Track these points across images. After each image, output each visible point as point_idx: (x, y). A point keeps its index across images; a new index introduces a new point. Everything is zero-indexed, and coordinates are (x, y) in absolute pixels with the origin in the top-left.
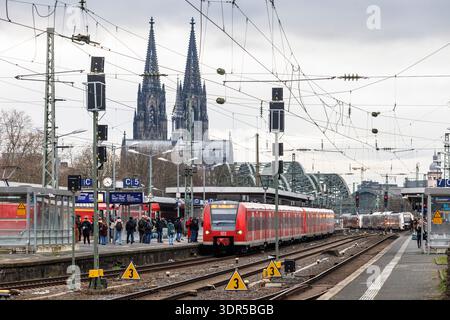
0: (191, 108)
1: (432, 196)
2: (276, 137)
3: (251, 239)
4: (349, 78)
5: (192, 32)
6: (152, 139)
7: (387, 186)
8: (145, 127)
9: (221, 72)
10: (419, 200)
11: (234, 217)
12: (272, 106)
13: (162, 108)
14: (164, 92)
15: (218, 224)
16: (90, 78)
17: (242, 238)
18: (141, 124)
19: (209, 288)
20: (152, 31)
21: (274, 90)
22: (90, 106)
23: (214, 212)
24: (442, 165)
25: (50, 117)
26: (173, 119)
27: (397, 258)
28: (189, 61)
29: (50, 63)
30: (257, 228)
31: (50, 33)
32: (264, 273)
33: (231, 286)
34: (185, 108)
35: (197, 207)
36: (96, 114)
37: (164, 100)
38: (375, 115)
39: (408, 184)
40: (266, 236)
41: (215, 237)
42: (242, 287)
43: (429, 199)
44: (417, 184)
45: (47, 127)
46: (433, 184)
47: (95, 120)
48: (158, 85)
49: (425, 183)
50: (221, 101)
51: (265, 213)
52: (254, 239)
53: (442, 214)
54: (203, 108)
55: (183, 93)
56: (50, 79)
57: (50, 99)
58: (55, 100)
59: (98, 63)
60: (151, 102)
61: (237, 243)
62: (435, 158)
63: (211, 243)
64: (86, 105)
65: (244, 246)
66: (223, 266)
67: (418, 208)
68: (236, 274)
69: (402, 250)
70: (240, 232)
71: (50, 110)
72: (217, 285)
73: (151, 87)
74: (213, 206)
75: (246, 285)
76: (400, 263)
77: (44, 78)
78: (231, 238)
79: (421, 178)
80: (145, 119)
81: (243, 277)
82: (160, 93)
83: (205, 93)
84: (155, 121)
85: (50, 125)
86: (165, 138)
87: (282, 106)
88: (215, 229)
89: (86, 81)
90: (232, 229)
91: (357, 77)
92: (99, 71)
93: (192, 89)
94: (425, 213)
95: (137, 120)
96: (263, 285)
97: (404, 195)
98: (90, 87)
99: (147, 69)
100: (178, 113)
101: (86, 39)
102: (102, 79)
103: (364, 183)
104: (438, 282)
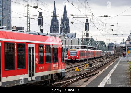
0: (65, 25)
1: (127, 46)
2: (87, 32)
3: (80, 58)
4: (105, 16)
5: (65, 5)
6: (55, 33)
7: (116, 44)
8: (53, 30)
9: (72, 15)
10: (124, 47)
11: (76, 53)
12: (86, 24)
13: (58, 25)
14: (58, 21)
15: (72, 54)
16: (39, 17)
17: (78, 58)
18: (52, 29)
19: (70, 71)
20: (55, 5)
21: (86, 20)
22: (39, 24)
23: (71, 51)
24: (130, 38)
25: (28, 27)
26: (60, 27)
27: (119, 63)
28: (64, 13)
29: (28, 14)
30: (82, 55)
31: (28, 6)
32: (84, 67)
33: (76, 70)
34: (63, 25)
35: (67, 50)
36: (40, 26)
37: (58, 22)
38: (112, 26)
39: (121, 43)
40: (84, 57)
41: (71, 58)
42: (79, 71)
43: (127, 47)
44: (124, 43)
45: (28, 30)
46: (128, 43)
47: (40, 28)
48: (57, 19)
49: (126, 43)
50: (72, 23)
51: (84, 51)
52: (81, 58)
53: (130, 51)
54: (68, 25)
55: (63, 21)
56: (28, 18)
57: (29, 23)
58: (30, 23)
59: (40, 13)
60: (55, 23)
61: (77, 59)
62: (128, 37)
63: (70, 59)
64: (38, 24)
65: (79, 60)
66: (74, 65)
67: (124, 50)
68: (77, 67)
69: (120, 60)
70: (78, 56)
71: (28, 26)
72: (72, 70)
73: (55, 19)
74: (70, 50)
75: (80, 70)
76: (119, 64)
77: (27, 18)
78: (75, 58)
79: (125, 42)
80: (53, 28)
81: (79, 68)
82: (57, 21)
83: (68, 21)
84: (56, 28)
85: (28, 29)
86: (58, 32)
87: (88, 24)
88: (71, 56)
89: (38, 18)
90: (76, 56)
91: (107, 16)
92: (41, 15)
93: (65, 20)
94: (126, 51)
95: (51, 28)
96: (84, 70)
97: (120, 46)
98: (39, 20)
99: (53, 15)
100: (62, 26)
101: (37, 7)
102: (42, 17)
103: (110, 43)
104: (129, 69)
